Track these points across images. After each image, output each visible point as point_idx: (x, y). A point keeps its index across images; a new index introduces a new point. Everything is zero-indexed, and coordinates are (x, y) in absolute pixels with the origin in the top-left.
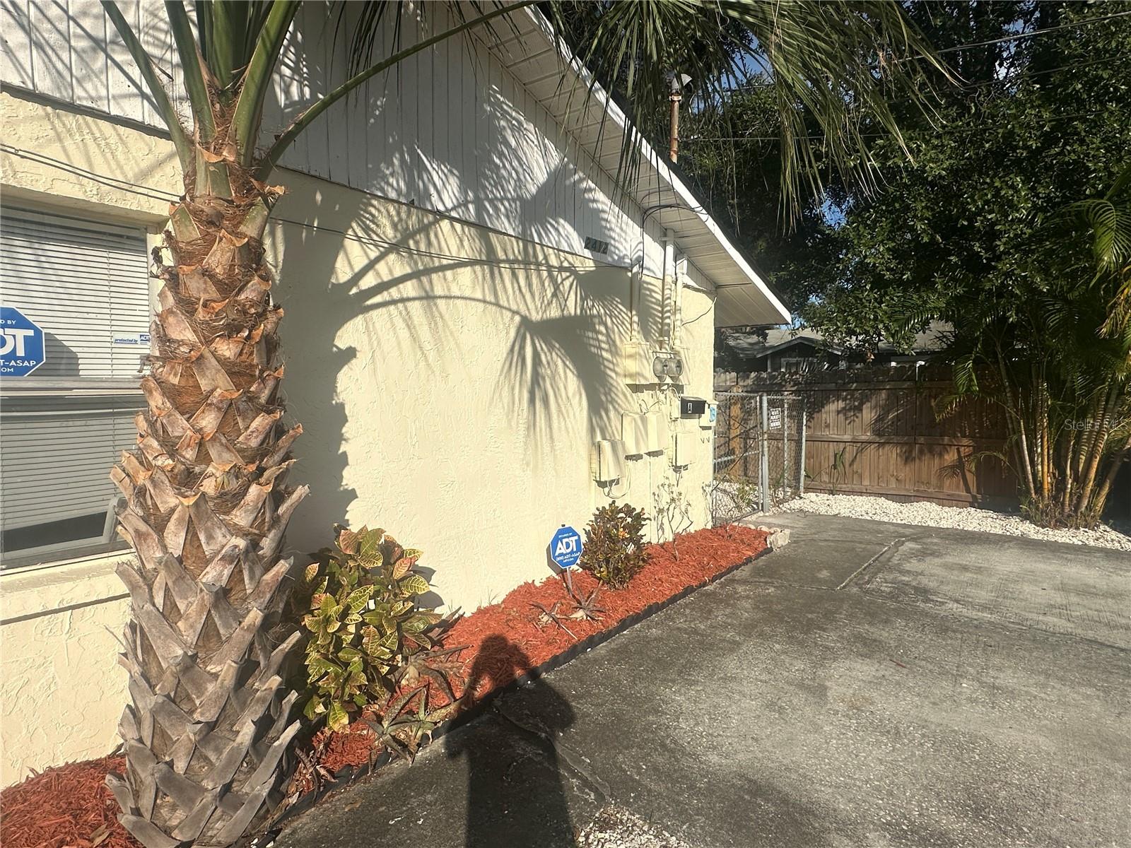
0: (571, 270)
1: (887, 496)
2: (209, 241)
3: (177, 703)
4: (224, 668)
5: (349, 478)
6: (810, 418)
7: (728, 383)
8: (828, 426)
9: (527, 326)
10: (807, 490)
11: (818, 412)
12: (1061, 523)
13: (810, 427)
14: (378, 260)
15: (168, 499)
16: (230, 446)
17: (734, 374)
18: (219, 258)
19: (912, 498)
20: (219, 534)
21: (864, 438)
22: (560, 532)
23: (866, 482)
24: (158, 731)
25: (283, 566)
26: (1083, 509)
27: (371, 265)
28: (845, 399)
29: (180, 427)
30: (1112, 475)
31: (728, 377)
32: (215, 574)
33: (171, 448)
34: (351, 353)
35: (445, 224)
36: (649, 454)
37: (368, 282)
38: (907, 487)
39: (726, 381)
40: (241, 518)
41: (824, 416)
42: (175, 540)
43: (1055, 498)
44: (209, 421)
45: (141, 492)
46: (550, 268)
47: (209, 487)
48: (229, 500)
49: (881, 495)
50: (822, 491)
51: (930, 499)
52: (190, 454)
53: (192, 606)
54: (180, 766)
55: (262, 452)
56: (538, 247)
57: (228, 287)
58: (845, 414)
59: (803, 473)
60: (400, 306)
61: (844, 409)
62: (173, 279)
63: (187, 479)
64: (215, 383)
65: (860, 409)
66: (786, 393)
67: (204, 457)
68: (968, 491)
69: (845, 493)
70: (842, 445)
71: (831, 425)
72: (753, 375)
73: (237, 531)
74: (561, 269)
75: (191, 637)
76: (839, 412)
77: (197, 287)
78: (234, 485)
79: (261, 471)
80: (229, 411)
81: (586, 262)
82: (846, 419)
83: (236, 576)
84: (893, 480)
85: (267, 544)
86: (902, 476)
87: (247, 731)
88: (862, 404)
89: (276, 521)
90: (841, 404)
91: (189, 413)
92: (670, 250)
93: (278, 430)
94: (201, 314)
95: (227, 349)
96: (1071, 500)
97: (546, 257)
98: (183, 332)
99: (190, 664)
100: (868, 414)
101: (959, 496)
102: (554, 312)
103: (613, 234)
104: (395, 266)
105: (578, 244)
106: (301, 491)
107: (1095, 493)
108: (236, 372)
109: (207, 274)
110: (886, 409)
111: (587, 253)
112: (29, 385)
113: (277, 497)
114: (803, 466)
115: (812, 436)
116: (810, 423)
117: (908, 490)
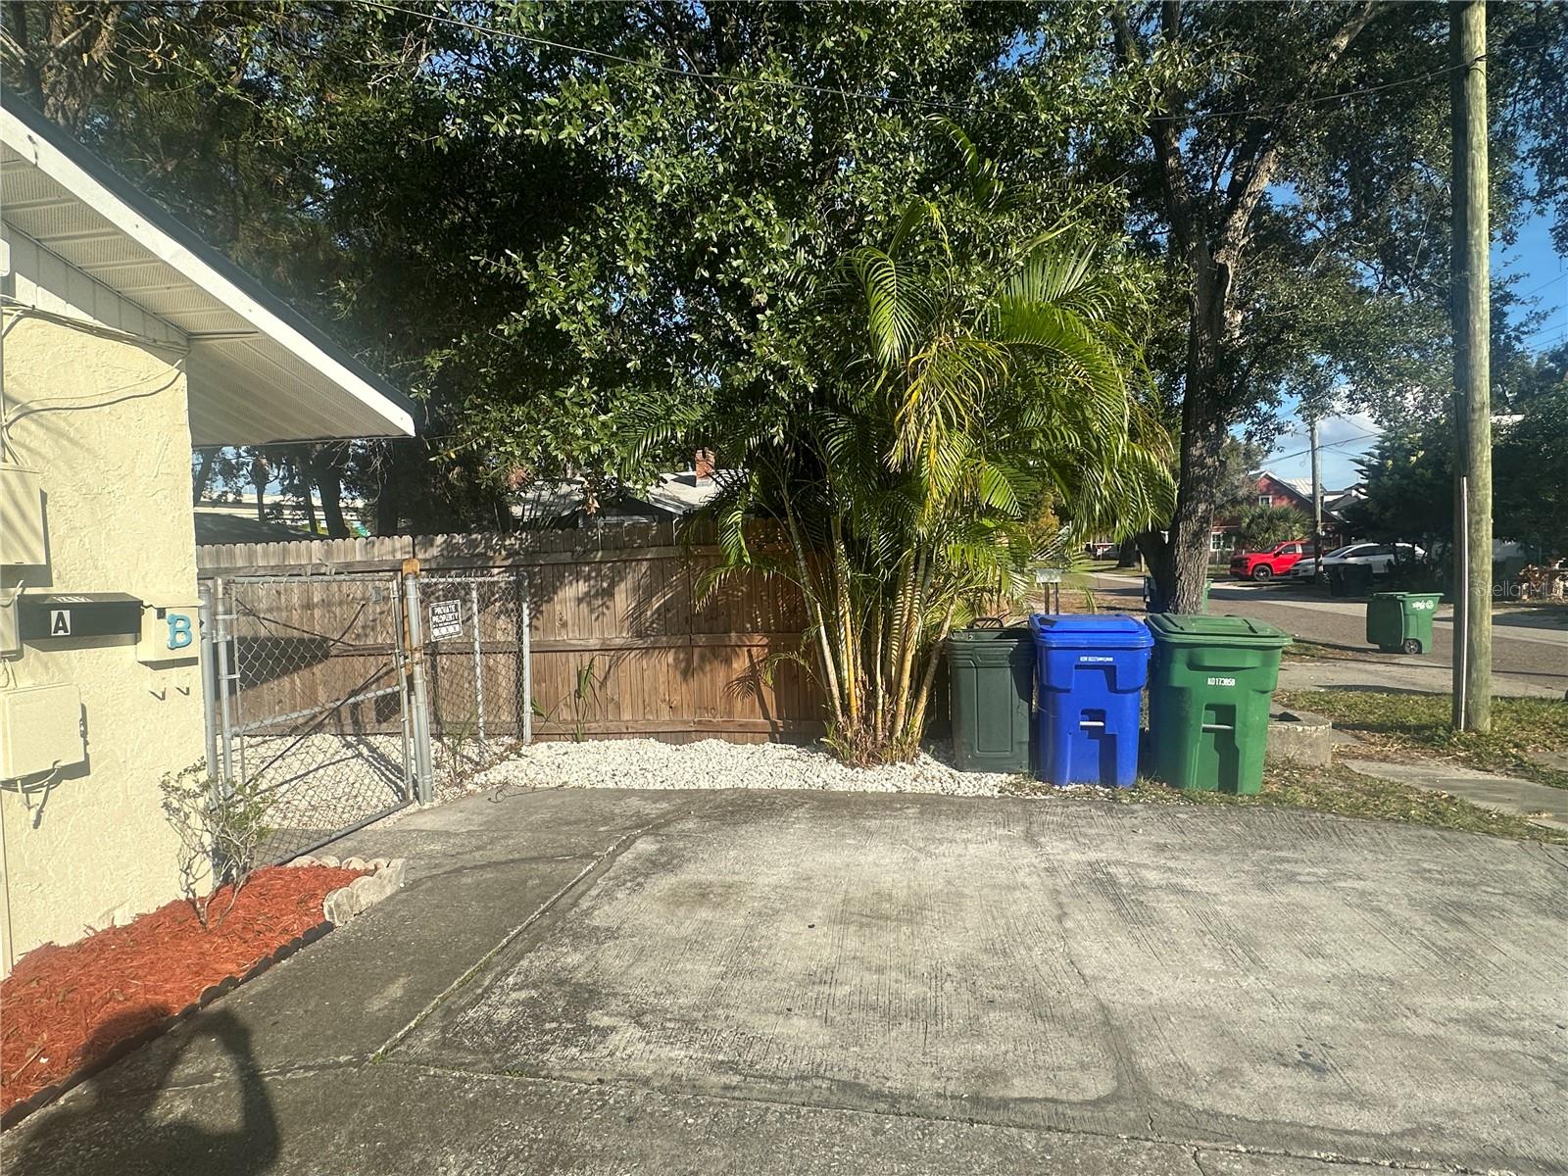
1: (658, 735)
6: (536, 612)
7: (399, 556)
8: (564, 625)
10: (537, 737)
11: (547, 602)
12: (875, 758)
13: (537, 628)
17: (407, 539)
19: (693, 735)
21: (619, 642)
23: (627, 716)
26: (899, 734)
28: (587, 579)
30: (929, 679)
31: (398, 545)
38: (685, 717)
39: (394, 551)
41: (558, 607)
43: (865, 720)
49: (647, 735)
50: (560, 736)
51: (716, 733)
58: (589, 604)
59: (528, 708)
61: (587, 594)
65: (609, 593)
66: (496, 571)
68: (766, 716)
69: (596, 736)
70: (587, 657)
71: (570, 623)
72: (440, 539)
76: (580, 601)
82: (592, 611)
84: (665, 707)
86: (676, 700)
88: (612, 585)
90: (582, 587)
96: (884, 722)
100: (623, 600)
101: (755, 725)
107: (911, 708)
110: (645, 594)
114: (527, 697)
115: (539, 644)
116: (534, 621)
117: (686, 723)
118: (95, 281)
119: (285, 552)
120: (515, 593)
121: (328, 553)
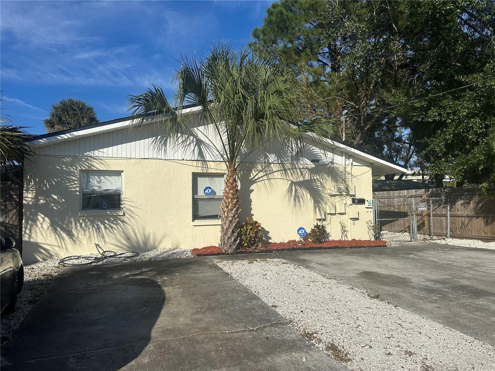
0: (307, 168)
1: (482, 240)
2: (230, 179)
3: (226, 234)
4: (230, 230)
5: (252, 212)
6: (451, 208)
7: (422, 194)
8: (458, 210)
9: (292, 183)
10: (451, 237)
11: (454, 205)
13: (452, 211)
14: (258, 173)
15: (225, 209)
16: (232, 203)
17: (424, 189)
18: (231, 181)
19: (491, 240)
20: (230, 214)
21: (471, 215)
22: (300, 228)
23: (473, 234)
24: (224, 237)
25: (238, 219)
27: (257, 174)
28: (463, 199)
29: (227, 201)
31: (422, 191)
32: (230, 219)
33: (226, 203)
34: (253, 190)
35: (272, 165)
36: (339, 214)
37: (256, 177)
38: (489, 235)
39: (421, 193)
40: (233, 212)
41: (457, 206)
42: (226, 214)
44: (230, 200)
45: (223, 209)
46: (300, 169)
47: (229, 208)
48: (232, 210)
49: (478, 239)
50: (457, 238)
52: (228, 204)
53: (227, 222)
54: (226, 242)
55: (235, 204)
56: (296, 165)
57: (232, 184)
58: (464, 206)
59: (449, 229)
60: (263, 181)
61: (463, 203)
62: (226, 183)
63: (227, 207)
64: (230, 195)
65: (469, 203)
66: (443, 197)
67: (229, 204)
69: (466, 238)
70: (463, 218)
71: (459, 210)
72: (430, 190)
73: (232, 213)
74: (303, 168)
75: (227, 226)
76: (461, 205)
77: (229, 184)
78: (232, 208)
79: (235, 207)
80: (232, 199)
81: (311, 165)
82: (464, 208)
83: (232, 219)
84: (484, 233)
85: (236, 216)
86: (486, 230)
87: (233, 239)
88: (470, 201)
89: (237, 213)
90: (462, 201)
91: (228, 199)
92: (344, 157)
93: (238, 201)
94: (229, 187)
95: (232, 191)
97: (298, 166)
98: (227, 190)
99: (227, 229)
100: (472, 205)
102: (301, 179)
103: (322, 158)
104: (261, 174)
105: (308, 162)
106: (240, 210)
108: (233, 194)
109: (230, 183)
110: (478, 203)
111: (311, 163)
112: (211, 196)
113: (237, 210)
114: (449, 227)
115: (452, 214)
116: (451, 210)
117: (489, 237)
118: (361, 160)
119: (400, 193)
120: (446, 203)
121: (408, 193)
